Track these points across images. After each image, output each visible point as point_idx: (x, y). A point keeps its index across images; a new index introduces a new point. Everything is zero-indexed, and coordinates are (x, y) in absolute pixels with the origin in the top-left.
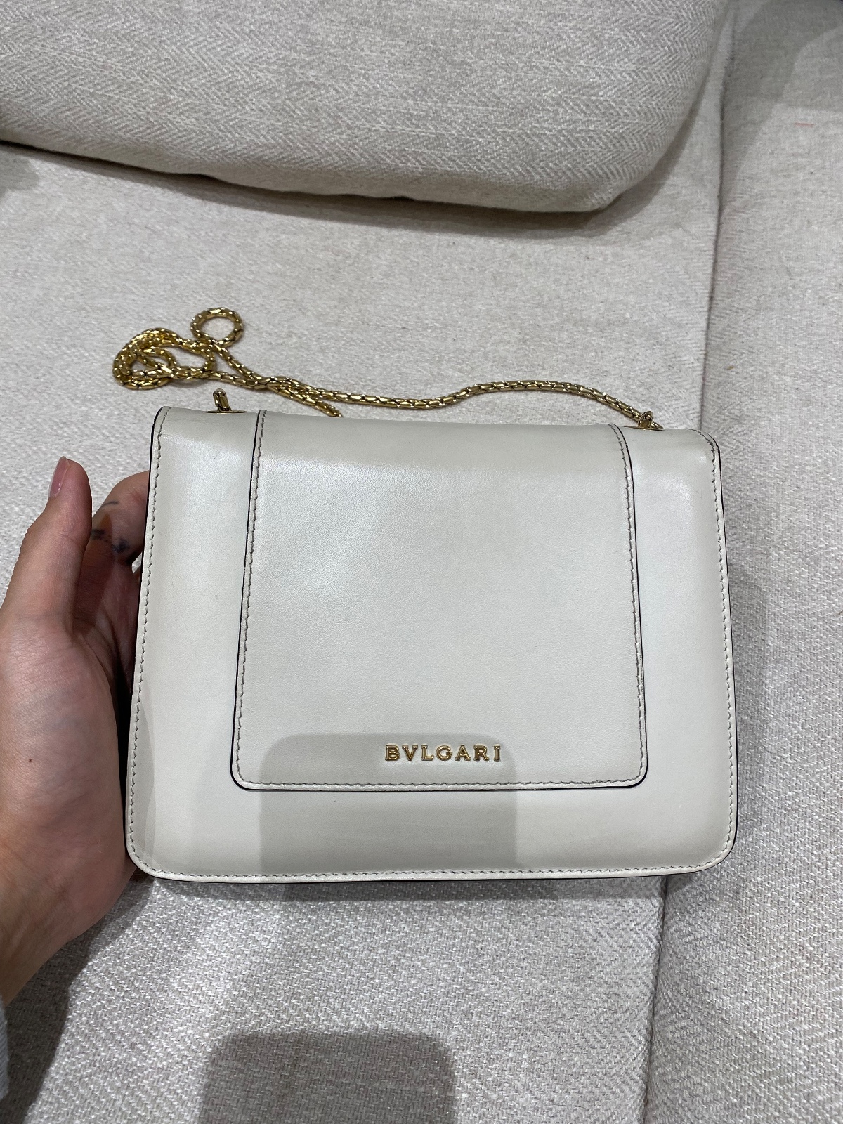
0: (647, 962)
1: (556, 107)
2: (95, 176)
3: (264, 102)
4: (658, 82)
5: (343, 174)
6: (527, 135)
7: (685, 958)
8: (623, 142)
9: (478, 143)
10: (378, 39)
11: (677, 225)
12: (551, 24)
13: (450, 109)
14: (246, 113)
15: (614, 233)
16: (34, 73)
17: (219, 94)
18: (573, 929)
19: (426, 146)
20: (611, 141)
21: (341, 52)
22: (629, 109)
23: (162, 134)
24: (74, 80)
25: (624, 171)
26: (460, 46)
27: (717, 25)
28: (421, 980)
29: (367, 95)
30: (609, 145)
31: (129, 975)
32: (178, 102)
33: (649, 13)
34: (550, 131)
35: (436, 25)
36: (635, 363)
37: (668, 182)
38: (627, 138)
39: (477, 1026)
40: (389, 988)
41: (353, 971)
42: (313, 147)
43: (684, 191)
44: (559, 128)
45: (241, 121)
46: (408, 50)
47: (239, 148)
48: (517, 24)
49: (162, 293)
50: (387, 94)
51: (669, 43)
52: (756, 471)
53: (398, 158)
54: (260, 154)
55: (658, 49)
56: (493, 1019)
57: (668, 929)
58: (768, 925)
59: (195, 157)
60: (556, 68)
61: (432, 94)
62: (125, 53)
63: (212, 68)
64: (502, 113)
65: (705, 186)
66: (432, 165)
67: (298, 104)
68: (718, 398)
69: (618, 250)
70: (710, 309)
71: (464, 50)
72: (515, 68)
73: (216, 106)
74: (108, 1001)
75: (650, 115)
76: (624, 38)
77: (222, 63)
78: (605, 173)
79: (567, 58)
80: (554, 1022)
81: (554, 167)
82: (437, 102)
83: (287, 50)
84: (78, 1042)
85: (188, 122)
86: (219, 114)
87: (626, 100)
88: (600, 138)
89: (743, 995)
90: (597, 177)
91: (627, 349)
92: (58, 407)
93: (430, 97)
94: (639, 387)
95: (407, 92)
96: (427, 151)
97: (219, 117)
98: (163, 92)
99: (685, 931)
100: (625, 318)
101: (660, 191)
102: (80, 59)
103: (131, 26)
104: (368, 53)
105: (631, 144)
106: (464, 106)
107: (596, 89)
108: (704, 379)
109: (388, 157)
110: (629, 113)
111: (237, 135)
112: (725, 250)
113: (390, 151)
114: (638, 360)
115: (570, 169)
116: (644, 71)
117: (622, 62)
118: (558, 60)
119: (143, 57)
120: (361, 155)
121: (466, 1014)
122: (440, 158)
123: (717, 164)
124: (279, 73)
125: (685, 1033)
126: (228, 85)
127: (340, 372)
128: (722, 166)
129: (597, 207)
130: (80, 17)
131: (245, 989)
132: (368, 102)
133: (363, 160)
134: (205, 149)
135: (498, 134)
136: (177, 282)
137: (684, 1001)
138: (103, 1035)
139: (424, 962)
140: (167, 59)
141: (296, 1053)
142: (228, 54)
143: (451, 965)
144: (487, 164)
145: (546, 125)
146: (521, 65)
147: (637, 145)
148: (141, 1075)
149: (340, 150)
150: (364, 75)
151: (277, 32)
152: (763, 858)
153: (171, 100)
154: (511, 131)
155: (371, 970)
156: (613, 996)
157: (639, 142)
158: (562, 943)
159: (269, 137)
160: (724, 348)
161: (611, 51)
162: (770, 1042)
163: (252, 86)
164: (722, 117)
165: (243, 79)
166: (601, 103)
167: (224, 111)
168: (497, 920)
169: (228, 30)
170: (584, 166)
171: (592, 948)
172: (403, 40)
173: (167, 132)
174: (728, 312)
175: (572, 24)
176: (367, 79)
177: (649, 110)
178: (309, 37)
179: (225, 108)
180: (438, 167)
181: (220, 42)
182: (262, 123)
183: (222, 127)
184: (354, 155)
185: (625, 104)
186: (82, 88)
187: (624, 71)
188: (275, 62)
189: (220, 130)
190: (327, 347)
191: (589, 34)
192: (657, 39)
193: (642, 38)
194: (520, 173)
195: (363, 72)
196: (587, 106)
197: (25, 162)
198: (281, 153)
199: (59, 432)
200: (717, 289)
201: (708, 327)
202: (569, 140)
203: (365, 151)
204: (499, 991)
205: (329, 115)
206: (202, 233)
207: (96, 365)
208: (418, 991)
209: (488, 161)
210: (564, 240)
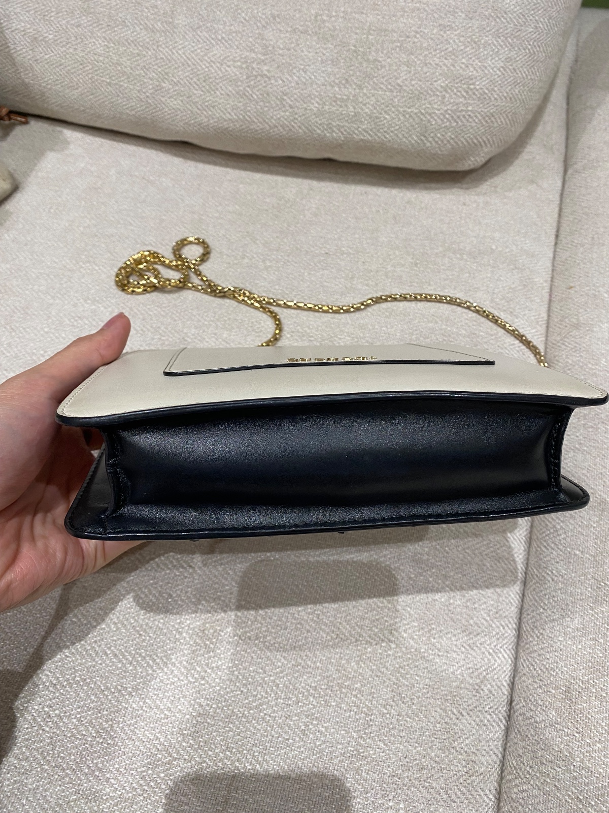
0: (497, 738)
1: (444, 93)
2: (109, 142)
3: (230, 89)
4: (520, 75)
5: (286, 141)
6: (422, 114)
7: (527, 736)
8: (493, 119)
9: (385, 119)
10: (314, 43)
11: (532, 182)
12: (442, 33)
13: (365, 94)
14: (217, 96)
15: (485, 187)
16: (69, 68)
17: (198, 83)
18: (441, 709)
19: (347, 121)
20: (484, 118)
21: (286, 52)
22: (498, 95)
23: (157, 112)
24: (96, 73)
25: (493, 141)
26: (373, 48)
27: (565, 34)
28: (324, 742)
29: (305, 84)
30: (483, 121)
31: (107, 726)
32: (169, 89)
33: (515, 25)
34: (439, 110)
35: (356, 34)
36: (498, 283)
37: (526, 150)
38: (496, 116)
39: (366, 780)
40: (299, 747)
41: (273, 733)
42: (265, 121)
43: (538, 157)
44: (446, 108)
45: (213, 102)
46: (336, 51)
47: (211, 122)
48: (417, 32)
49: (153, 225)
50: (319, 82)
51: (530, 47)
52: (590, 365)
53: (326, 130)
54: (227, 126)
55: (521, 51)
56: (378, 775)
57: (514, 712)
58: (593, 714)
59: (179, 130)
60: (445, 64)
61: (352, 83)
62: (133, 54)
63: (194, 65)
64: (403, 97)
65: (554, 153)
66: (350, 135)
67: (255, 90)
68: (561, 310)
69: (488, 199)
70: (556, 244)
71: (377, 51)
72: (414, 64)
73: (195, 92)
74: (90, 745)
75: (513, 100)
76: (495, 42)
77: (201, 61)
78: (479, 142)
79: (453, 57)
80: (425, 781)
81: (442, 138)
82: (355, 89)
83: (248, 51)
84: (67, 775)
85: (175, 103)
86: (198, 97)
87: (496, 89)
88: (476, 116)
89: (572, 768)
90: (473, 145)
91: (492, 272)
92: (75, 305)
93: (351, 85)
94: (501, 300)
95: (334, 81)
96: (347, 124)
97: (197, 99)
98: (158, 81)
99: (528, 715)
100: (492, 249)
101: (520, 156)
102: (101, 58)
103: (138, 34)
104: (306, 53)
105: (499, 121)
106: (376, 92)
107: (474, 80)
108: (550, 296)
109: (319, 129)
110: (498, 98)
111: (210, 113)
112: (568, 200)
113: (320, 125)
114: (501, 280)
115: (452, 139)
116: (510, 67)
117: (493, 61)
118: (446, 59)
119: (145, 56)
120: (299, 127)
121: (357, 770)
122: (357, 129)
123: (564, 138)
124: (241, 68)
125: (526, 795)
126: (205, 77)
127: (279, 284)
128: (567, 139)
129: (472, 167)
130: (102, 28)
131: (191, 742)
132: (306, 89)
133: (300, 131)
134: (187, 123)
135: (400, 113)
136: (164, 217)
137: (525, 770)
138: (86, 771)
139: (327, 728)
140: (162, 58)
141: (228, 793)
142: (206, 55)
143: (347, 732)
144: (392, 134)
145: (436, 106)
146: (418, 62)
147: (504, 122)
148: (113, 803)
149: (284, 123)
150: (303, 70)
151: (241, 39)
152: (590, 661)
153: (163, 88)
154: (410, 110)
155: (286, 733)
156: (471, 763)
157: (505, 119)
158: (432, 720)
159: (233, 114)
160: (566, 273)
161: (486, 52)
162: (593, 806)
163: (221, 78)
164: (568, 104)
165: (216, 72)
166: (477, 90)
167: (201, 95)
168: (383, 699)
169: (206, 37)
170: (463, 137)
171: (455, 724)
172: (332, 44)
173: (160, 110)
174: (570, 246)
175: (456, 33)
176: (305, 72)
177: (513, 96)
178: (264, 42)
179: (202, 93)
180: (355, 136)
181: (200, 46)
182: (229, 104)
183: (199, 107)
184: (293, 127)
185: (495, 92)
186: (102, 79)
187: (495, 67)
188: (239, 61)
189: (199, 110)
190: (270, 267)
191: (469, 40)
192: (521, 43)
193: (509, 43)
194: (415, 141)
195: (302, 67)
196: (467, 92)
197: (60, 132)
198: (241, 126)
199: (75, 323)
200: (562, 230)
201: (554, 257)
202: (452, 117)
203: (303, 124)
204: (383, 754)
205: (277, 98)
206: (183, 183)
207: (104, 276)
208: (322, 751)
209: (392, 132)
210: (448, 191)
